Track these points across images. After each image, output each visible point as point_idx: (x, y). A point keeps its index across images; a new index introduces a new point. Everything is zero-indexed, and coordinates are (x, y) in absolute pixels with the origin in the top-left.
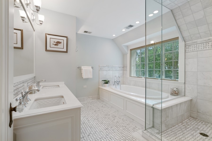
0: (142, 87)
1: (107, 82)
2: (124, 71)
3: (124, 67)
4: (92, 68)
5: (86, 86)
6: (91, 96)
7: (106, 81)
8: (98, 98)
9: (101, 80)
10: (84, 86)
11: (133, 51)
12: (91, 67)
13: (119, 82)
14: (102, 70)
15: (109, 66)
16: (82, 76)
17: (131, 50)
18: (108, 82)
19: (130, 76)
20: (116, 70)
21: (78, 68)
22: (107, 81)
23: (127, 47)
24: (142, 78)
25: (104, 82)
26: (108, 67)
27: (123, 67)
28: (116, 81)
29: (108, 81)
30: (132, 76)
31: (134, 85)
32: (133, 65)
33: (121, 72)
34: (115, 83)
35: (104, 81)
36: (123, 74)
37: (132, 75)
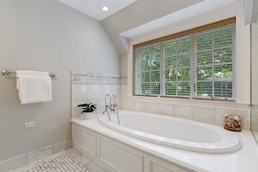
0: (158, 114)
1: (89, 109)
2: (122, 86)
3: (121, 78)
4: (53, 76)
5: (34, 122)
6: (51, 146)
7: (88, 105)
8: (70, 146)
9: (75, 104)
10: (26, 124)
11: (137, 49)
12: (48, 73)
13: (115, 105)
14: (79, 82)
15: (93, 74)
16: (20, 98)
17: (135, 47)
18: (92, 109)
19: (134, 94)
20: (107, 84)
21: (4, 74)
22: (90, 106)
23: (128, 40)
24: (157, 96)
25: (83, 109)
26: (92, 76)
27: (119, 79)
28: (108, 104)
29: (92, 106)
30: (136, 94)
31: (142, 111)
32: (137, 74)
33: (116, 87)
34: (106, 108)
35: (82, 107)
36: (120, 90)
37: (136, 92)
